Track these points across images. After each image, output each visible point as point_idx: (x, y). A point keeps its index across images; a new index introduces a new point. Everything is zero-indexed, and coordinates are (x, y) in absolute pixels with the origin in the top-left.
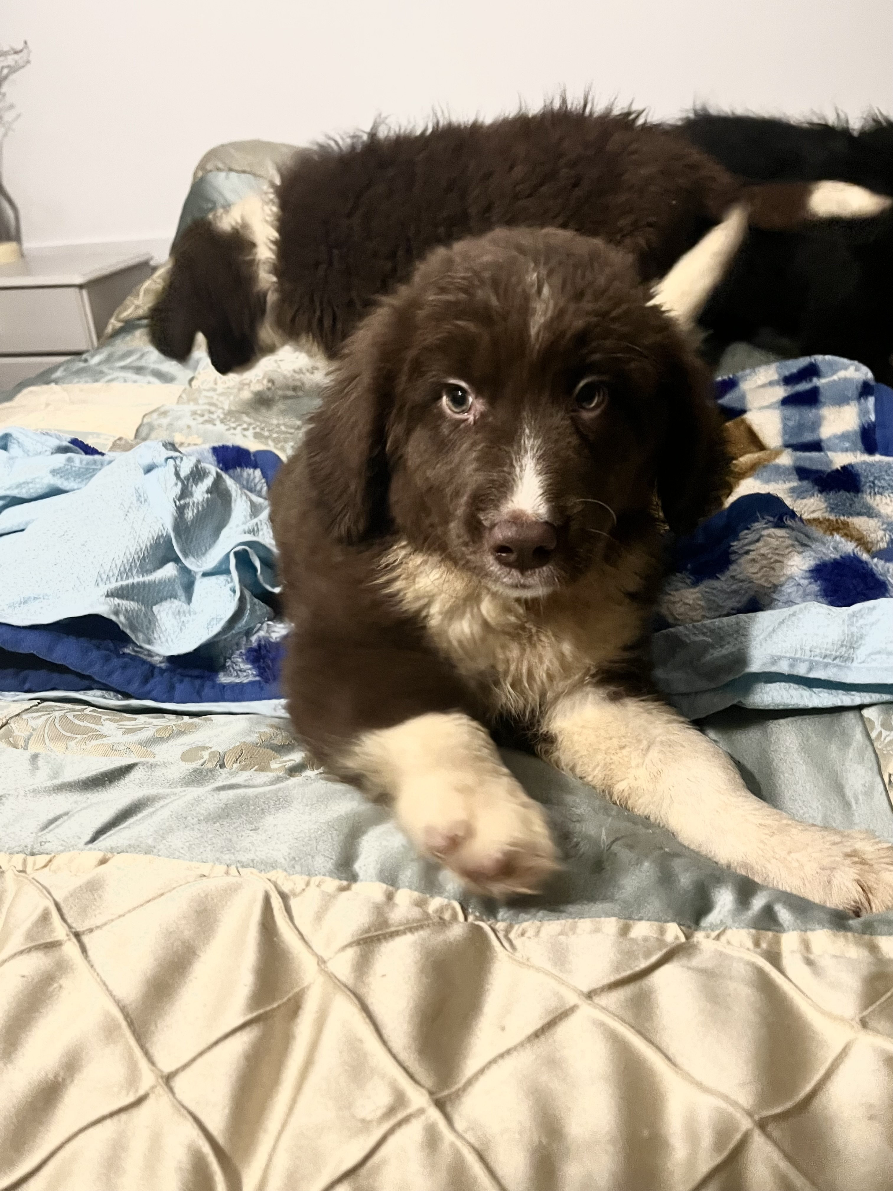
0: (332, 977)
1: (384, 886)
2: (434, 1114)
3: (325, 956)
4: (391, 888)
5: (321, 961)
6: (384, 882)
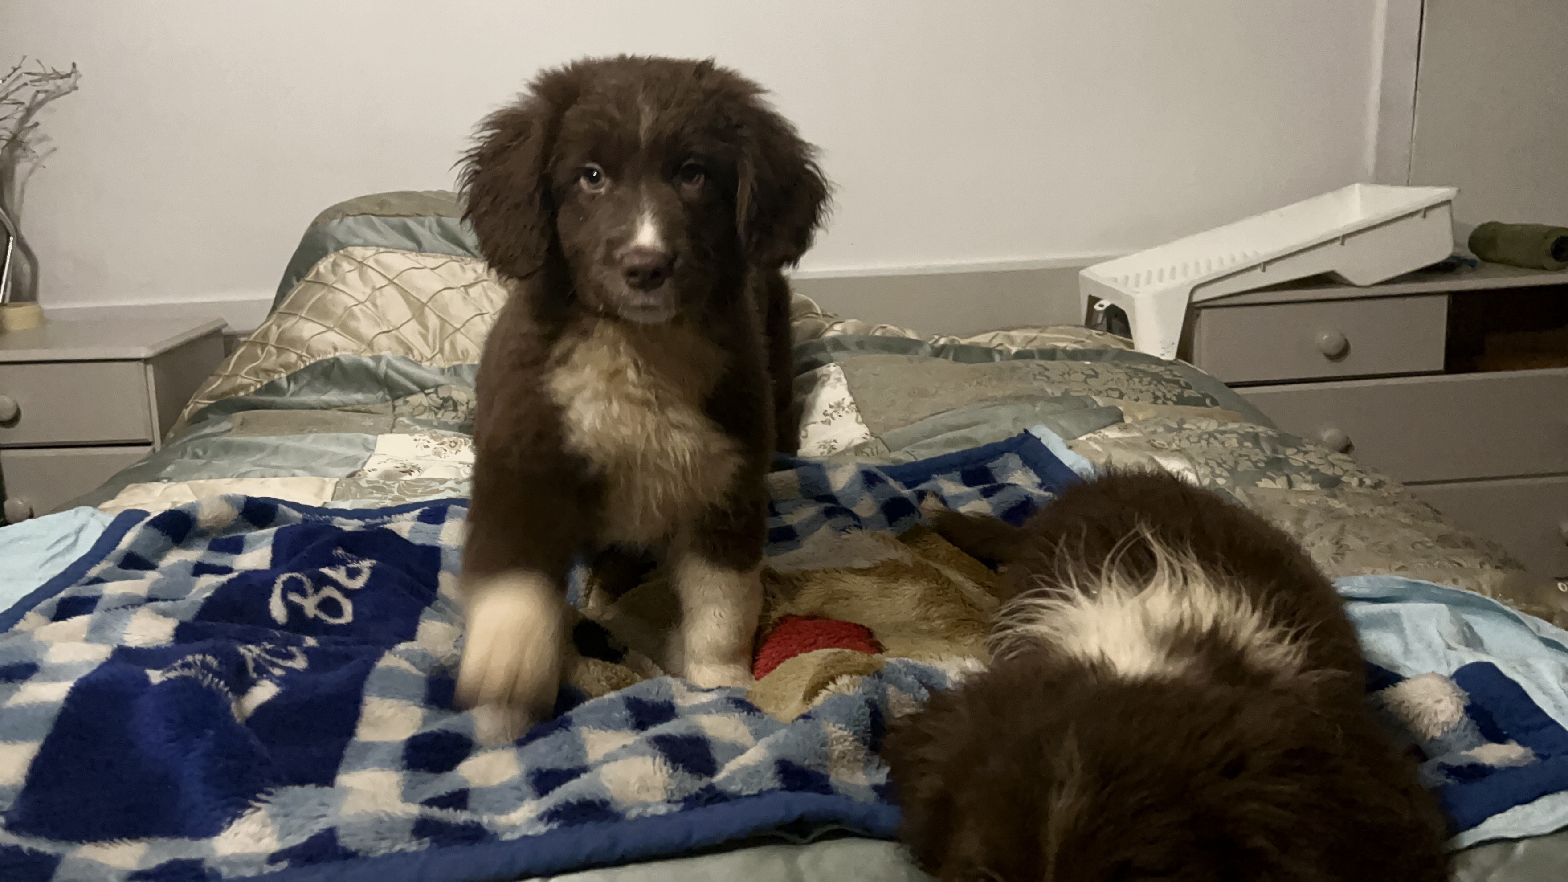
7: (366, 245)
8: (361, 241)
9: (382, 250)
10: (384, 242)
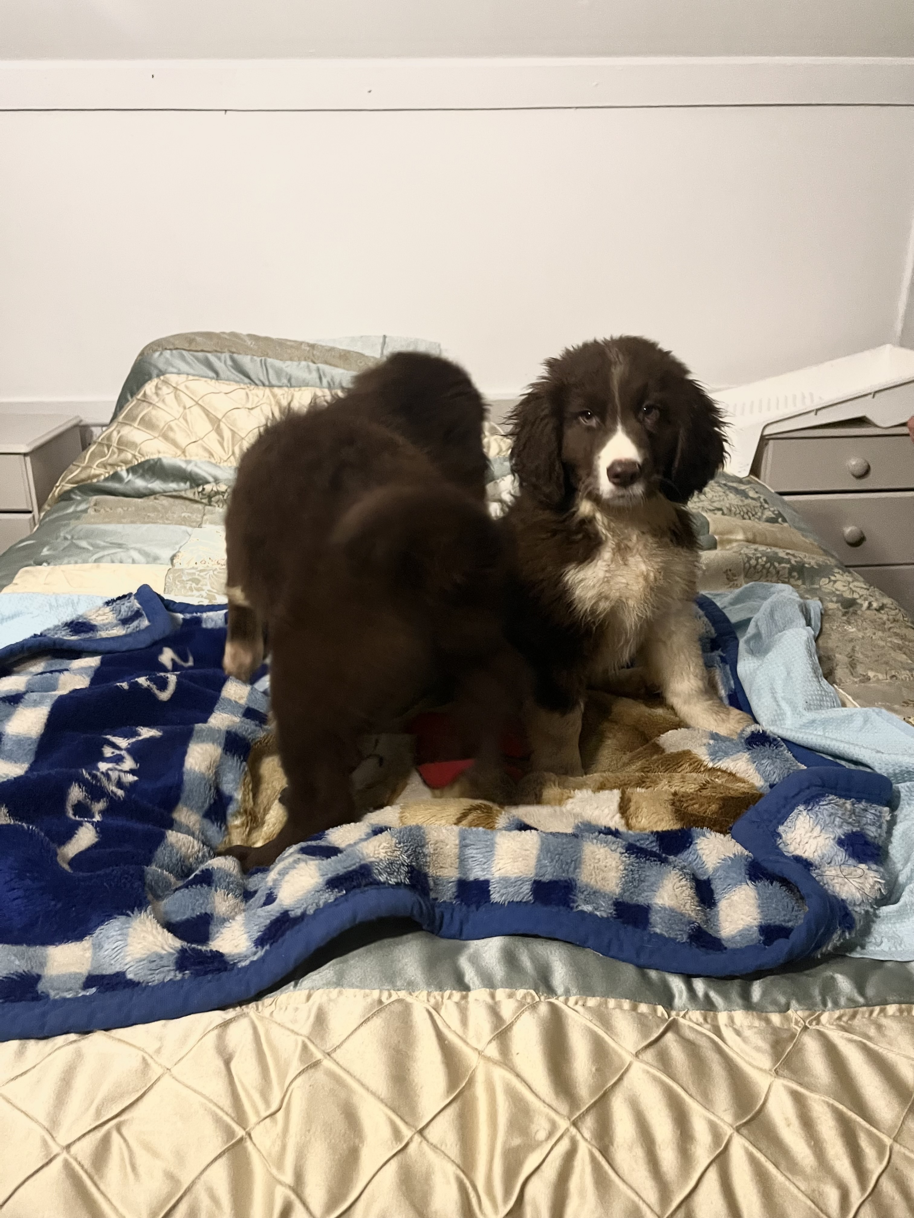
0: (488, 1059)
1: (488, 990)
2: (573, 1130)
3: (480, 1048)
4: (492, 990)
5: (480, 1053)
6: (487, 987)
7: (179, 373)
8: (175, 370)
9: (191, 377)
10: (192, 371)
